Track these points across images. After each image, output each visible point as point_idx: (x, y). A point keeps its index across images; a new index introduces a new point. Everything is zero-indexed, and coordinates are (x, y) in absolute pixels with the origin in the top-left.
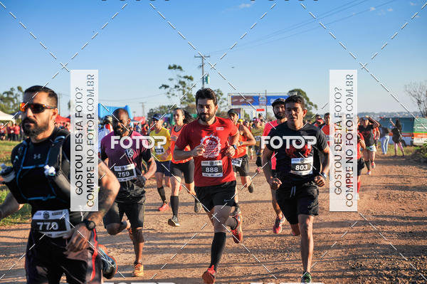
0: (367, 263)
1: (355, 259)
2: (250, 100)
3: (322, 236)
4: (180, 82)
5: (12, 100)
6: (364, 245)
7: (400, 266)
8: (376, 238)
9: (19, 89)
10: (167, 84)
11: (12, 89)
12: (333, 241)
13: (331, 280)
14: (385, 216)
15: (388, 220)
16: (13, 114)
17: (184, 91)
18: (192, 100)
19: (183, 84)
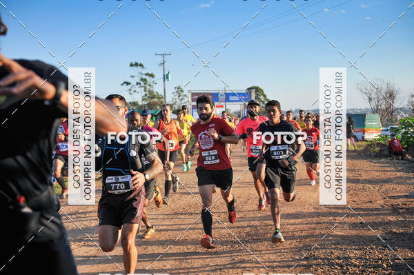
0: (320, 253)
1: (308, 249)
4: (142, 79)
6: (317, 236)
7: (351, 255)
8: (329, 229)
10: (129, 81)
12: (288, 232)
13: (286, 269)
15: (340, 211)
17: (145, 88)
18: (153, 97)
19: (144, 80)
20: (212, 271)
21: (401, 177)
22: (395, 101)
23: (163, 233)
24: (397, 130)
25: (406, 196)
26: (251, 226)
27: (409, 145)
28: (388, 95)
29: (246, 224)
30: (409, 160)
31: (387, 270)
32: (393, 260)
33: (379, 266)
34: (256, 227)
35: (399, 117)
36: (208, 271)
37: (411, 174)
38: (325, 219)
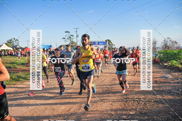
0: (130, 97)
1: (126, 96)
2: (93, 43)
3: (116, 88)
4: (69, 37)
5: (12, 43)
6: (129, 91)
7: (141, 97)
8: (133, 88)
9: (14, 39)
10: (65, 38)
11: (12, 39)
12: (119, 90)
13: (119, 102)
14: (136, 81)
15: (137, 82)
16: (12, 47)
17: (70, 40)
18: (73, 43)
19: (70, 37)
20: (93, 103)
21: (158, 71)
22: (156, 45)
23: (77, 90)
24: (157, 55)
25: (160, 77)
26: (107, 88)
27: (161, 60)
28: (154, 43)
29: (105, 87)
30: (161, 65)
31: (153, 103)
32: (155, 99)
33: (150, 101)
34: (108, 88)
35: (158, 50)
36: (92, 103)
37: (162, 70)
38: (132, 85)
